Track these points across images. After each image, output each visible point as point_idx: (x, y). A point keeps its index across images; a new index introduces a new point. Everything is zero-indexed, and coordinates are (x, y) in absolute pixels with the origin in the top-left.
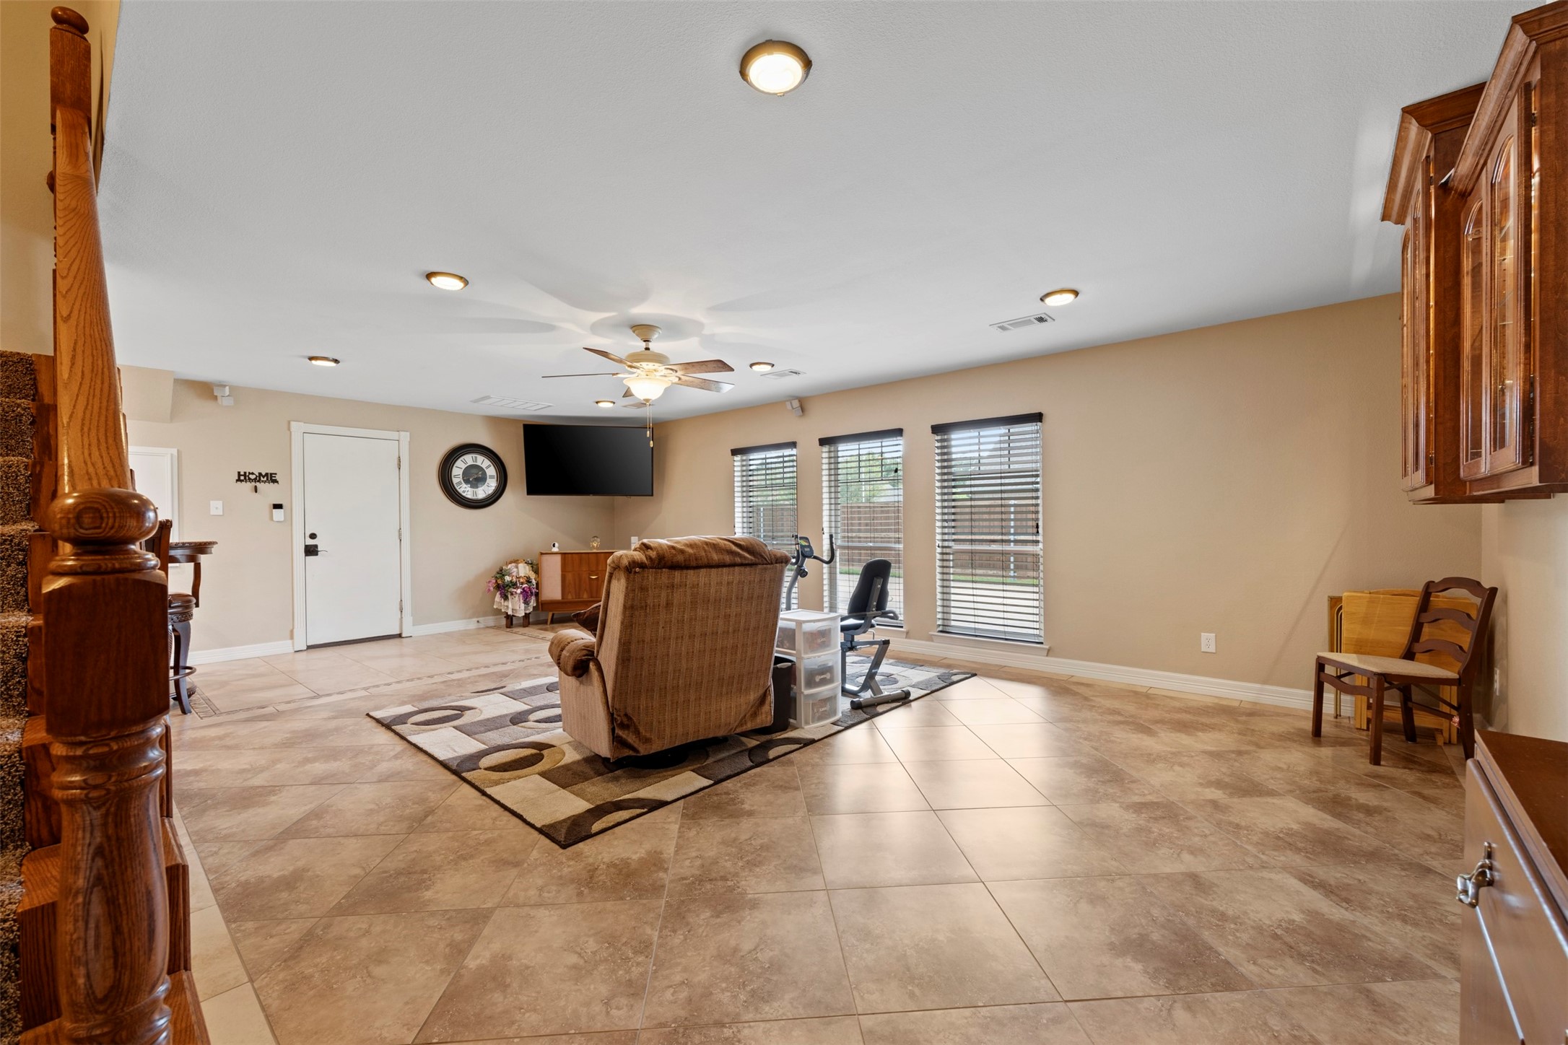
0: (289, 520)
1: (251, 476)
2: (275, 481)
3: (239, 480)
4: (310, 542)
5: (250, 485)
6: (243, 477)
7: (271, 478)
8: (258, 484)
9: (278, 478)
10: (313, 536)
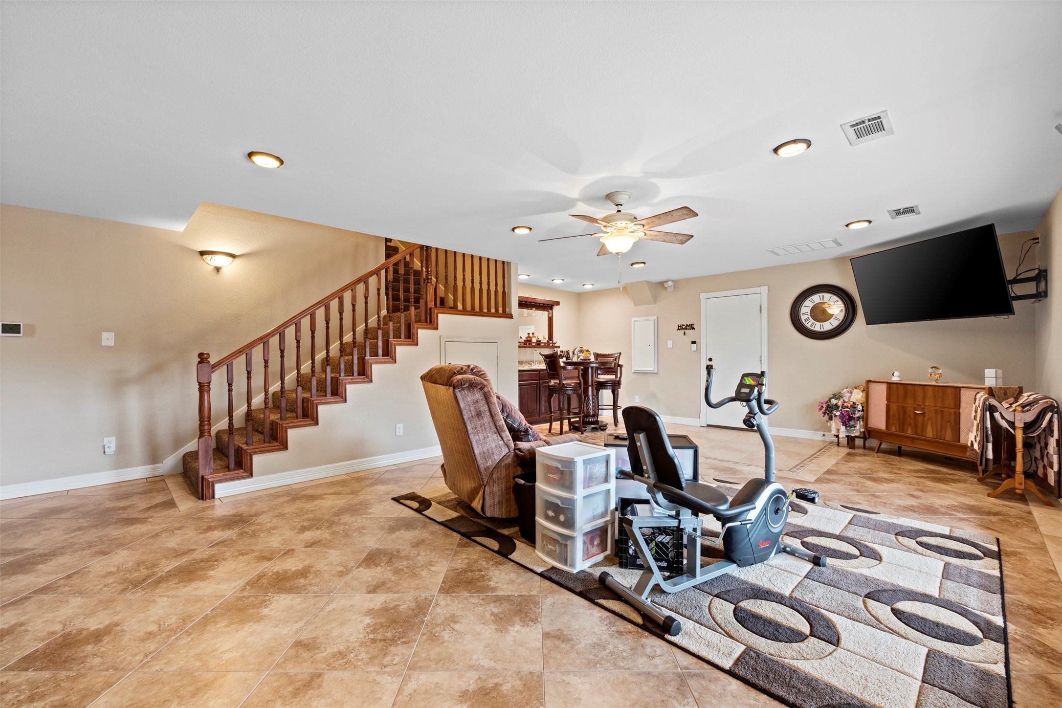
0: (698, 350)
1: (684, 327)
2: (693, 328)
3: (678, 329)
4: (710, 363)
5: (682, 331)
6: (680, 328)
7: (691, 327)
8: (686, 331)
9: (695, 326)
10: (710, 360)
